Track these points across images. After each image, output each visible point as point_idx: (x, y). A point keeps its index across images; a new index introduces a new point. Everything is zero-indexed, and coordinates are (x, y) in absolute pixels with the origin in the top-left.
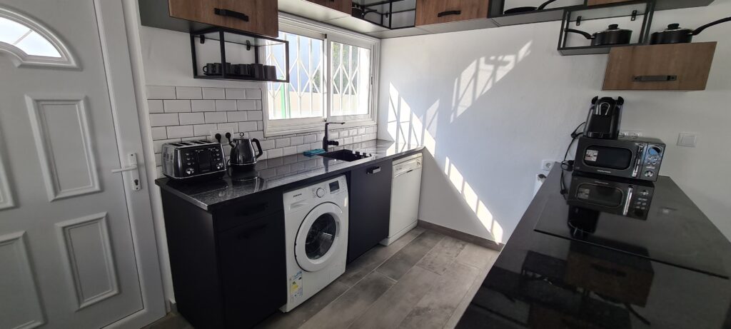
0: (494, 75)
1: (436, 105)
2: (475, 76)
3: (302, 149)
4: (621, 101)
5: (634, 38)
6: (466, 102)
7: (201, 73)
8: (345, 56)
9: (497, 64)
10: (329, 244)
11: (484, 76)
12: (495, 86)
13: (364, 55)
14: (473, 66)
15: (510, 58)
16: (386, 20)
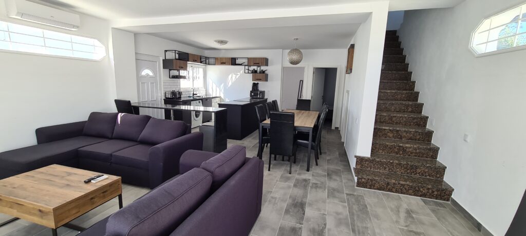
0: (236, 77)
1: (223, 85)
2: (232, 77)
3: (188, 95)
4: (258, 83)
5: (258, 71)
6: (230, 84)
7: (171, 77)
8: (196, 71)
9: (237, 75)
10: (199, 115)
11: (234, 78)
12: (237, 79)
13: (201, 70)
14: (231, 75)
15: (239, 74)
16: (207, 61)
